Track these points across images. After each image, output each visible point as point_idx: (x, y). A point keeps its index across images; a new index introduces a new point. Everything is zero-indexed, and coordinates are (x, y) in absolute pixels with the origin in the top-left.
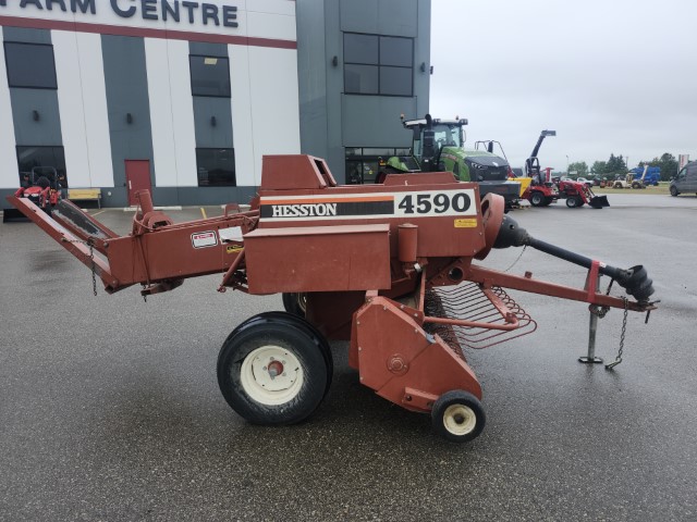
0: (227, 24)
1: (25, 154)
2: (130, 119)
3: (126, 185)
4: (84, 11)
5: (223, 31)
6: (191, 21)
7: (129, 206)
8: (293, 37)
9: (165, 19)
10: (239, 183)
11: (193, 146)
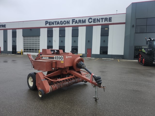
0: (109, 21)
1: (73, 48)
2: (89, 41)
3: (87, 53)
4: (84, 23)
5: (108, 22)
6: (102, 22)
7: (87, 57)
8: (124, 21)
9: (97, 22)
10: (108, 54)
11: (100, 46)
